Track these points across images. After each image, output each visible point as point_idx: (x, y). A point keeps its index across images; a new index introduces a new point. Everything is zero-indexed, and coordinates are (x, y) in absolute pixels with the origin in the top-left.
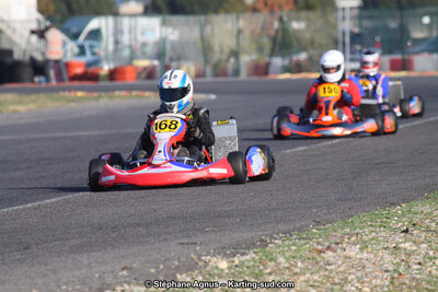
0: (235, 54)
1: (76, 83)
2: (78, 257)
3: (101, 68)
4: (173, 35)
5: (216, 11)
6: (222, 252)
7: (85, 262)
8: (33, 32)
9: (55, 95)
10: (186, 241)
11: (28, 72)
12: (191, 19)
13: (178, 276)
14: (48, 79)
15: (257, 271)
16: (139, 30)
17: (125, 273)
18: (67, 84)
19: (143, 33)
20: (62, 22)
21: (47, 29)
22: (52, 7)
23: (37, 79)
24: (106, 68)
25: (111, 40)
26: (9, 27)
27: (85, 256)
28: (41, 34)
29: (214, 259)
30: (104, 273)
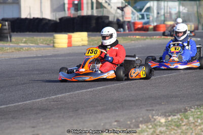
3: (150, 25)
4: (185, 10)
6: (165, 115)
8: (118, 8)
9: (127, 37)
10: (150, 108)
13: (140, 125)
17: (116, 123)
23: (119, 30)
24: (152, 25)
25: (155, 11)
28: (122, 9)
29: (160, 118)
30: (106, 123)
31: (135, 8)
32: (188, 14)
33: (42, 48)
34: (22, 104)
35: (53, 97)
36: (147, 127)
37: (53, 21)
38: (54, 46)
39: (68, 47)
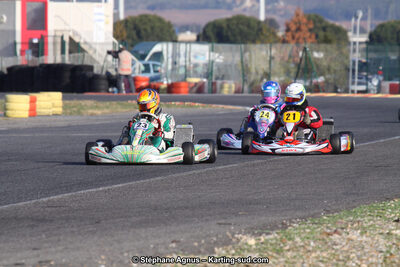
0: (267, 75)
2: (137, 231)
3: (162, 83)
4: (219, 58)
5: (254, 42)
6: (252, 231)
7: (143, 235)
8: (109, 53)
9: (125, 102)
10: (223, 221)
11: (104, 83)
12: (234, 46)
13: (216, 249)
14: (119, 90)
15: (278, 248)
16: (192, 54)
17: (174, 245)
18: (134, 94)
19: (195, 57)
20: (132, 46)
21: (120, 51)
22: (125, 34)
23: (110, 90)
24: (165, 83)
25: (170, 60)
26: (91, 47)
27: (143, 230)
28: (115, 54)
29: (245, 237)
30: (158, 244)
31: (134, 53)
32: (226, 66)
35: (45, 200)
36: (227, 252)
38: (5, 115)
39: (30, 116)
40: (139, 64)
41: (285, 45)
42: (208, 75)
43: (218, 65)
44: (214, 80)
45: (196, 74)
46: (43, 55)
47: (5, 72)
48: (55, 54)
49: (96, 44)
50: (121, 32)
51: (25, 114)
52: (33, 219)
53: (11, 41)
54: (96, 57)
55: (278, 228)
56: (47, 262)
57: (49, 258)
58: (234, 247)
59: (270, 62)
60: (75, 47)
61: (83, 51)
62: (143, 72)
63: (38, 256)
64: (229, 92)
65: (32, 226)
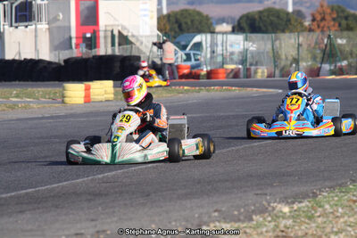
0: (296, 61)
1: (183, 80)
2: (184, 202)
3: (202, 70)
4: (252, 47)
5: (283, 31)
6: (285, 200)
7: (189, 206)
8: (154, 44)
10: (259, 192)
12: (265, 36)
13: (254, 217)
15: (309, 214)
16: (228, 43)
17: (216, 214)
18: (178, 80)
19: (231, 46)
20: (175, 38)
21: (164, 42)
22: (168, 28)
24: (205, 70)
25: (209, 49)
26: (138, 40)
28: (160, 45)
29: (280, 206)
30: (202, 214)
31: (177, 44)
32: (259, 53)
33: (46, 105)
34: (58, 187)
35: (100, 176)
36: (264, 219)
37: (55, 63)
38: (63, 102)
39: (85, 102)
40: (181, 54)
41: (312, 33)
42: (243, 62)
43: (252, 52)
44: (248, 67)
45: (232, 62)
46: (95, 47)
47: (62, 63)
48: (106, 46)
49: (142, 37)
50: (164, 25)
51: (81, 101)
52: (89, 194)
53: (67, 36)
54: (143, 48)
55: (309, 197)
56: (104, 231)
57: (105, 227)
58: (270, 215)
59: (298, 48)
60: (124, 40)
61: (131, 43)
62: (185, 61)
63: (96, 226)
64: (262, 76)
65: (89, 200)
